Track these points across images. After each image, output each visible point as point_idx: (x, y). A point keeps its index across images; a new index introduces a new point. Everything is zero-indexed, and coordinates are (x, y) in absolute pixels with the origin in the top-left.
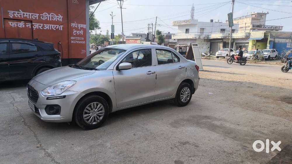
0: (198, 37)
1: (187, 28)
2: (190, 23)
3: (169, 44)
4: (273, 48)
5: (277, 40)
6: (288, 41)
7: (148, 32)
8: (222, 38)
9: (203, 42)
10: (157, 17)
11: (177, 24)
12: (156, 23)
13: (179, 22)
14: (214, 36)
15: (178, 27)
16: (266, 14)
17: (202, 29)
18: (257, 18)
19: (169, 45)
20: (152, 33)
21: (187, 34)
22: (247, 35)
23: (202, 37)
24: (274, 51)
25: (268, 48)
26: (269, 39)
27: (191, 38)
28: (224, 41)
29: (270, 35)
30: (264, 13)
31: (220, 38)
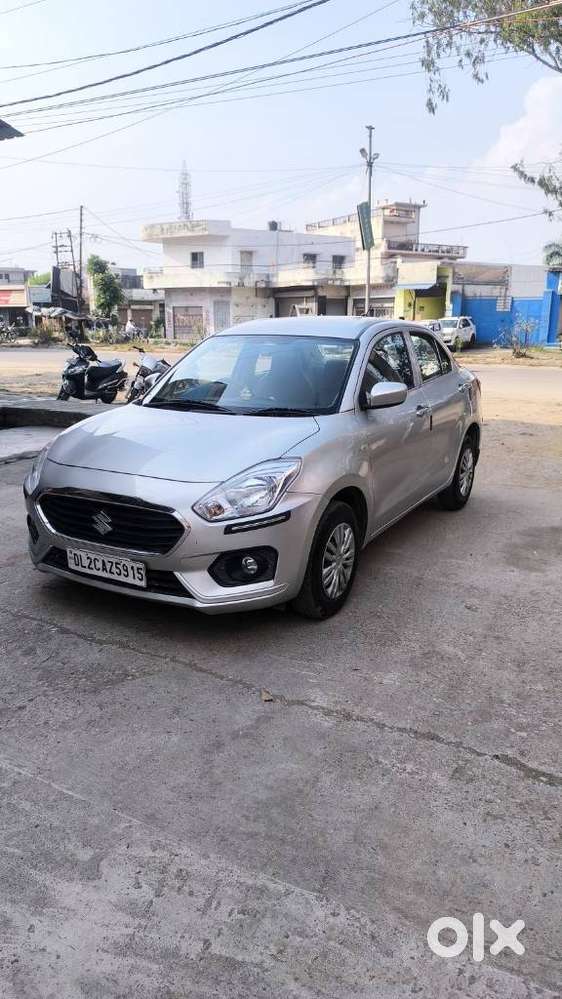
0: (237, 281)
1: (194, 251)
2: (206, 233)
3: (132, 307)
4: (461, 315)
5: (470, 290)
6: (498, 290)
7: (55, 265)
8: (316, 284)
9: (253, 299)
10: (82, 207)
11: (161, 236)
12: (81, 228)
13: (165, 227)
14: (287, 278)
15: (162, 245)
16: (419, 207)
17: (247, 255)
18: (397, 219)
19: (133, 310)
20: (72, 267)
21: (198, 271)
22: (388, 276)
23: (249, 282)
24: (466, 324)
25: (449, 316)
26: (450, 288)
27: (215, 285)
28: (321, 293)
29: (451, 275)
30: (413, 202)
31: (310, 284)
